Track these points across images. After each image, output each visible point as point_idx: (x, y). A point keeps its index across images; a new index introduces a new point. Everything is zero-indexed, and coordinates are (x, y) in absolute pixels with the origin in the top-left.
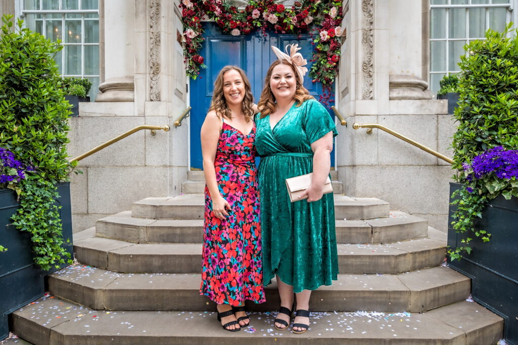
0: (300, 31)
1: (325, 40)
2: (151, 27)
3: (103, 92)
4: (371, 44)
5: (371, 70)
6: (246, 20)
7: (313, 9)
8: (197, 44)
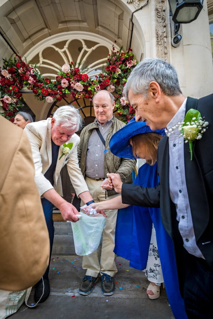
1: (125, 104)
6: (57, 89)
7: (114, 78)
8: (14, 108)
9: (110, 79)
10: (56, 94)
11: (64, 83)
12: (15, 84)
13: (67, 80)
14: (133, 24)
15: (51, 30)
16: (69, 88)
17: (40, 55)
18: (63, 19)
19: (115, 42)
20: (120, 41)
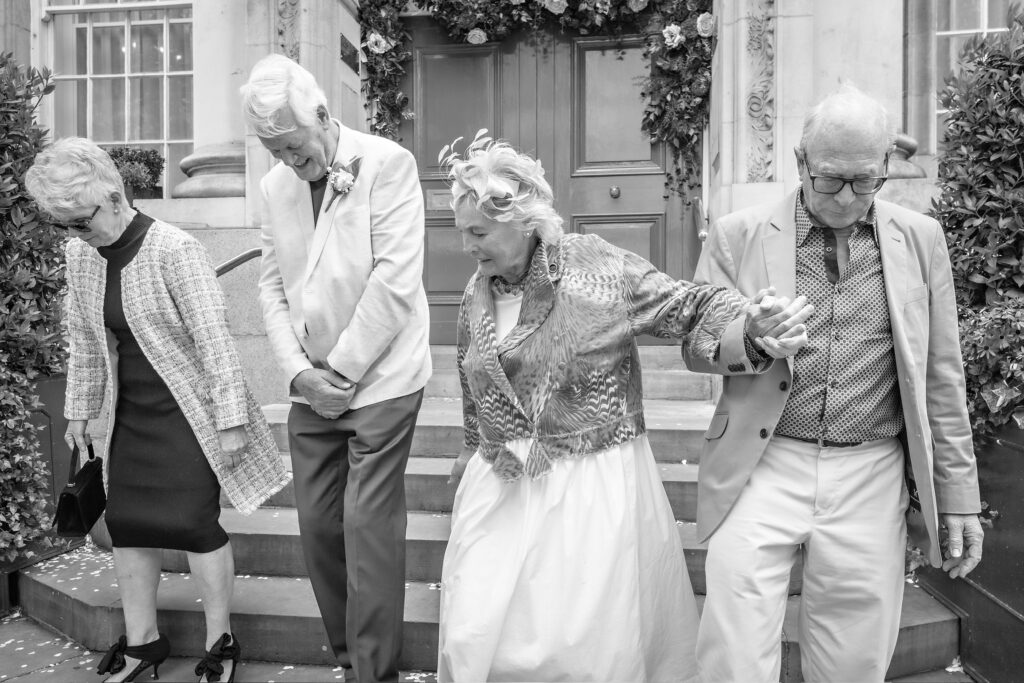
0: (620, 28)
1: (675, 45)
2: (281, 33)
3: (190, 175)
4: (769, 51)
5: (769, 112)
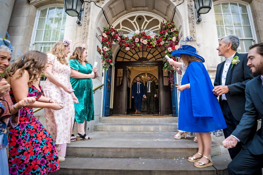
1: (170, 51)
6: (132, 43)
7: (164, 37)
8: (109, 53)
9: (162, 38)
10: (132, 46)
11: (137, 40)
12: (109, 41)
13: (138, 38)
14: (175, 11)
15: (127, 11)
16: (139, 42)
17: (121, 24)
18: (135, 6)
19: (165, 18)
20: (166, 17)
